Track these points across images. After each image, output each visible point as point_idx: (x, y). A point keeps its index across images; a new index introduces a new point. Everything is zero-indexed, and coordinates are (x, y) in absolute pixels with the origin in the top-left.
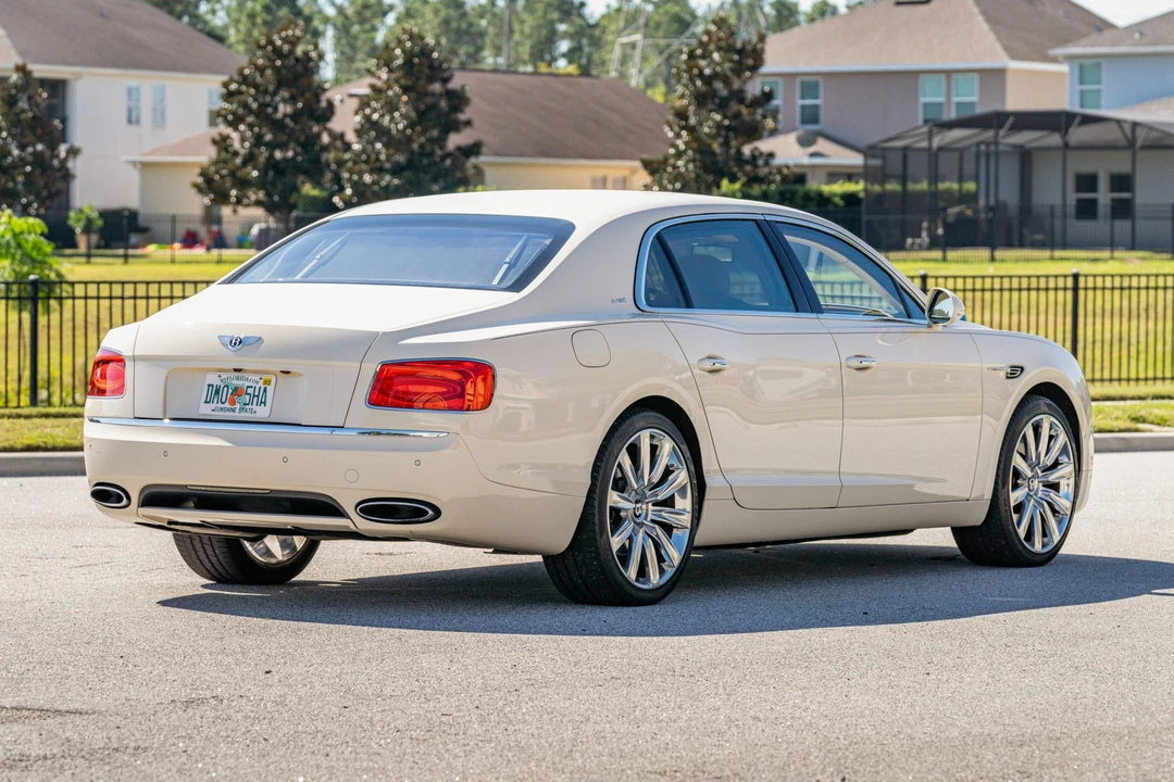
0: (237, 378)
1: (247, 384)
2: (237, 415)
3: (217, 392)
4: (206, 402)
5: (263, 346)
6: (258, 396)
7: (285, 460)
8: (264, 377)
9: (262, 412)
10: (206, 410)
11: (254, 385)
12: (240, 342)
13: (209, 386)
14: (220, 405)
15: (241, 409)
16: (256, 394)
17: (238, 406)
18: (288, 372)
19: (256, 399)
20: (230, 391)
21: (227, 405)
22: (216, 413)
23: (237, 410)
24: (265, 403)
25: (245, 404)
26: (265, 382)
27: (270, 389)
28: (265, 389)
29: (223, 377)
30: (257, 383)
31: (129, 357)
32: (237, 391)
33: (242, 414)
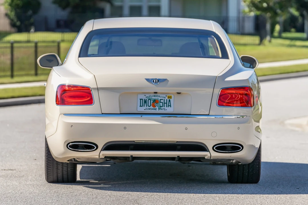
0: (155, 96)
1: (159, 98)
2: (157, 111)
3: (145, 102)
4: (140, 106)
5: (169, 82)
6: (166, 103)
7: (186, 129)
8: (168, 95)
9: (169, 110)
10: (142, 110)
11: (163, 99)
12: (158, 81)
13: (141, 99)
14: (148, 107)
15: (159, 109)
16: (165, 102)
17: (157, 107)
18: (179, 93)
19: (165, 104)
20: (152, 101)
21: (151, 107)
22: (147, 110)
23: (157, 109)
24: (170, 106)
25: (161, 107)
26: (169, 97)
27: (172, 100)
28: (169, 101)
29: (147, 96)
30: (165, 98)
31: (94, 89)
32: (155, 101)
33: (160, 111)
